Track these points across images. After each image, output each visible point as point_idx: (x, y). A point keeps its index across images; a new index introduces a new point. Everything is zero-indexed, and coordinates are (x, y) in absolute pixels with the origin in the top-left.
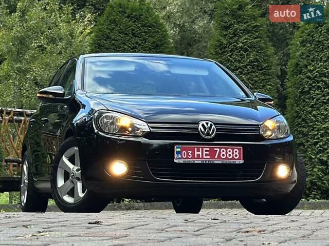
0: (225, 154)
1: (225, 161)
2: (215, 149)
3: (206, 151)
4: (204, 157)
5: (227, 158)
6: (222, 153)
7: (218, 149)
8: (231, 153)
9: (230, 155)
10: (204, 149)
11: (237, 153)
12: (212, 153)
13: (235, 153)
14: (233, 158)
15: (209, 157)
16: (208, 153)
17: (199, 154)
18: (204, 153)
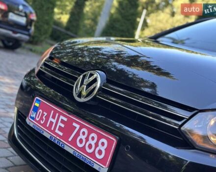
0: (84, 141)
1: (79, 154)
2: (74, 124)
3: (63, 121)
4: (57, 131)
5: (83, 149)
6: (81, 137)
7: (78, 126)
8: (93, 143)
9: (90, 146)
10: (62, 117)
11: (103, 149)
12: (68, 129)
13: (100, 147)
14: (92, 155)
15: (61, 134)
16: (63, 126)
17: (53, 123)
18: (60, 124)
